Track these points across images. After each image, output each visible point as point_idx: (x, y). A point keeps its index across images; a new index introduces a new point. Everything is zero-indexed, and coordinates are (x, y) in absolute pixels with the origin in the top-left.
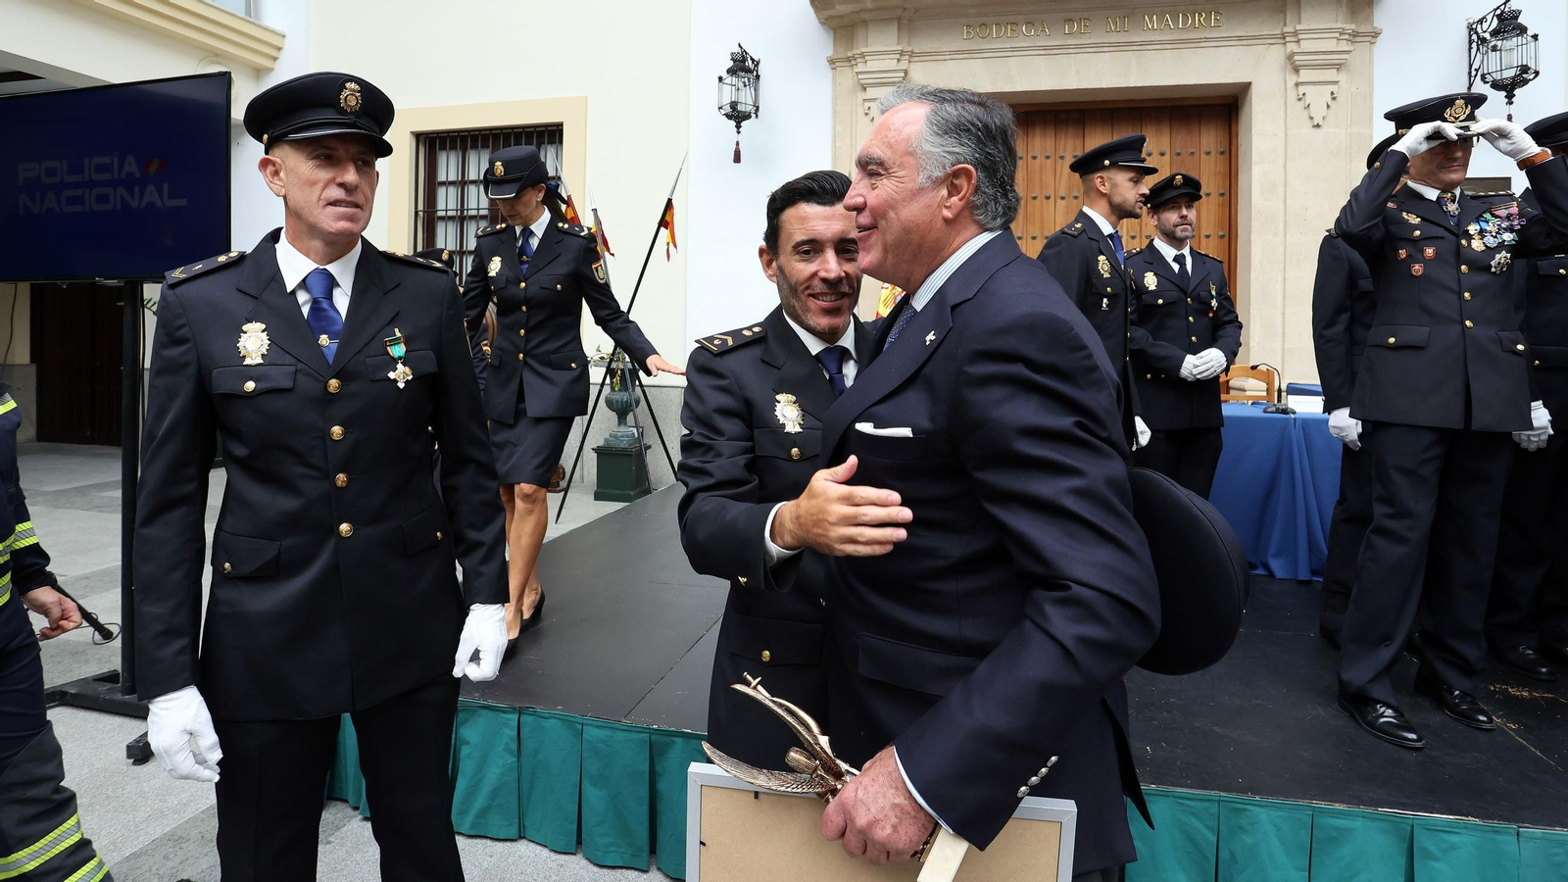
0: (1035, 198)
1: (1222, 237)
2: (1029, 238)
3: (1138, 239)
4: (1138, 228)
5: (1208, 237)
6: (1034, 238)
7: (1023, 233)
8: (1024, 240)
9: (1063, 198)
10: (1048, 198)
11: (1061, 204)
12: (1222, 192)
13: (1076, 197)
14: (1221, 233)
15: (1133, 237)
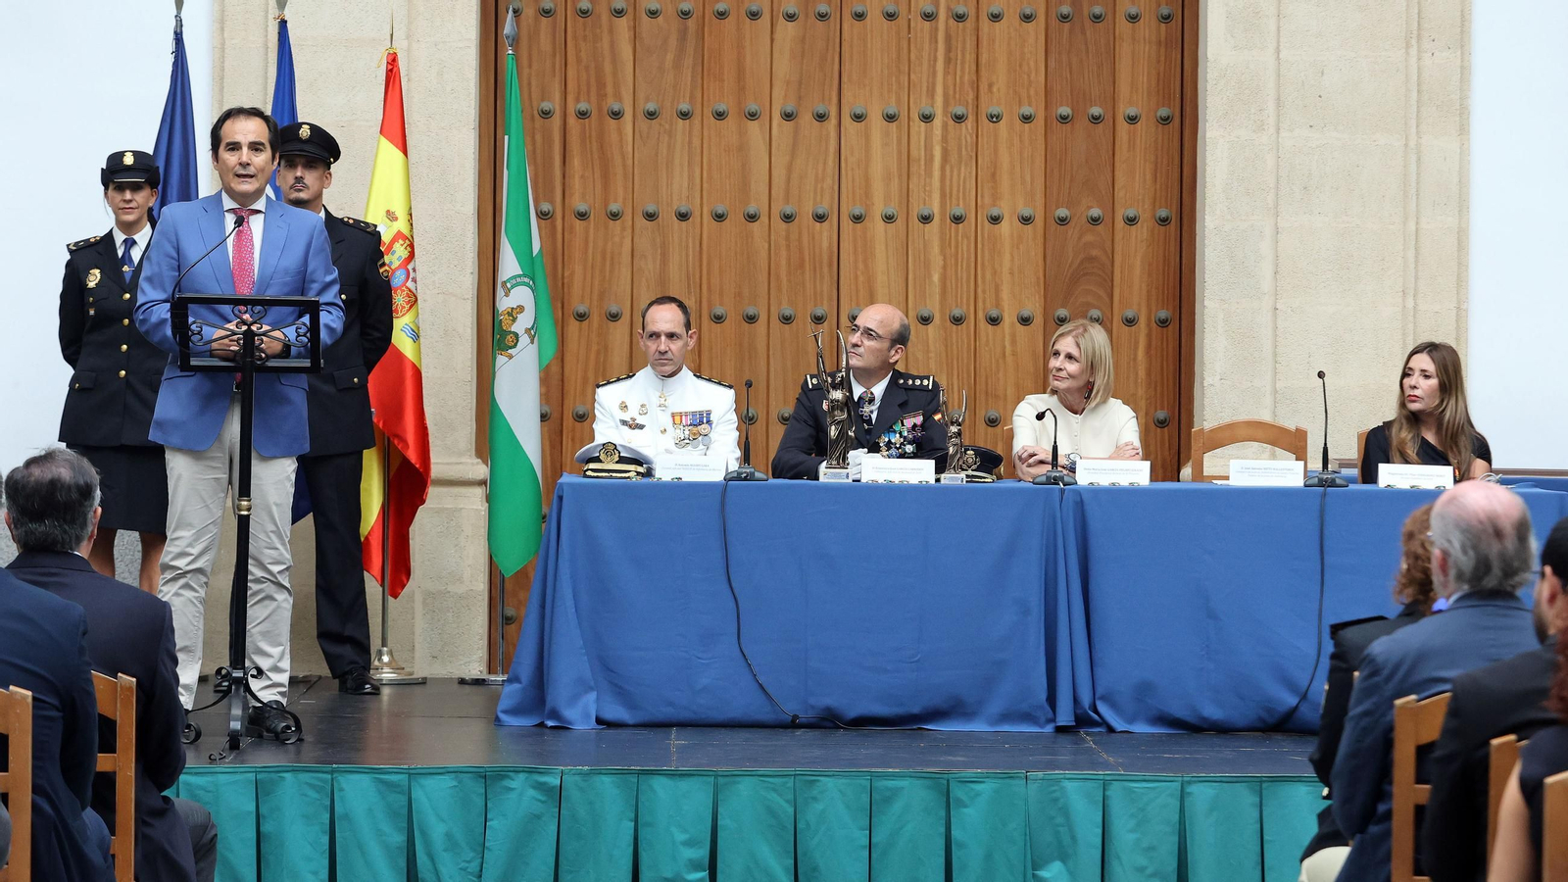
0: (722, 15)
1: (1166, 120)
2: (708, 113)
3: (970, 123)
4: (971, 97)
5: (1132, 120)
6: (720, 116)
7: (692, 98)
8: (696, 120)
9: (791, 17)
10: (754, 15)
11: (787, 31)
12: (1165, 11)
13: (822, 16)
14: (1163, 112)
15: (959, 119)
